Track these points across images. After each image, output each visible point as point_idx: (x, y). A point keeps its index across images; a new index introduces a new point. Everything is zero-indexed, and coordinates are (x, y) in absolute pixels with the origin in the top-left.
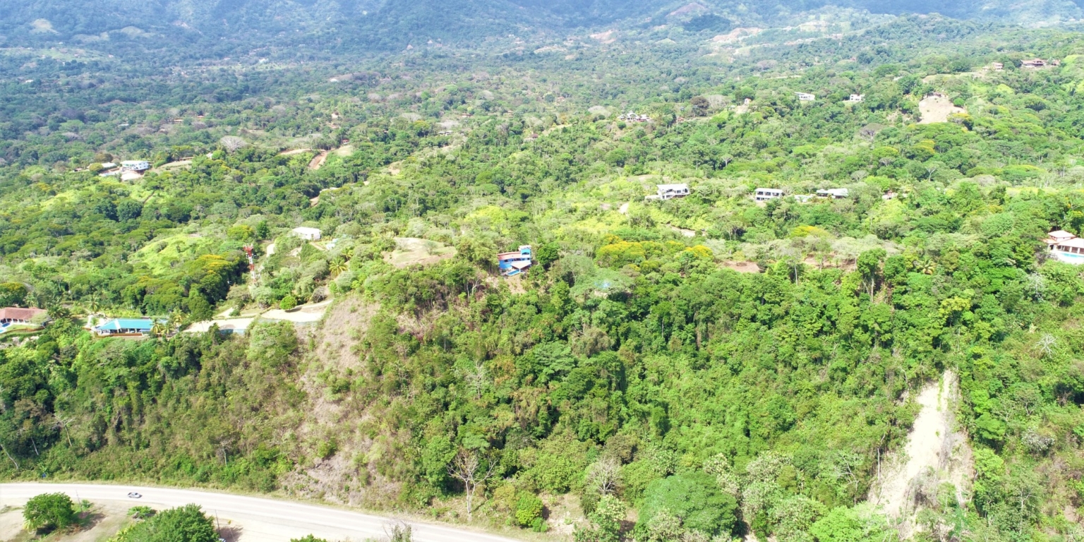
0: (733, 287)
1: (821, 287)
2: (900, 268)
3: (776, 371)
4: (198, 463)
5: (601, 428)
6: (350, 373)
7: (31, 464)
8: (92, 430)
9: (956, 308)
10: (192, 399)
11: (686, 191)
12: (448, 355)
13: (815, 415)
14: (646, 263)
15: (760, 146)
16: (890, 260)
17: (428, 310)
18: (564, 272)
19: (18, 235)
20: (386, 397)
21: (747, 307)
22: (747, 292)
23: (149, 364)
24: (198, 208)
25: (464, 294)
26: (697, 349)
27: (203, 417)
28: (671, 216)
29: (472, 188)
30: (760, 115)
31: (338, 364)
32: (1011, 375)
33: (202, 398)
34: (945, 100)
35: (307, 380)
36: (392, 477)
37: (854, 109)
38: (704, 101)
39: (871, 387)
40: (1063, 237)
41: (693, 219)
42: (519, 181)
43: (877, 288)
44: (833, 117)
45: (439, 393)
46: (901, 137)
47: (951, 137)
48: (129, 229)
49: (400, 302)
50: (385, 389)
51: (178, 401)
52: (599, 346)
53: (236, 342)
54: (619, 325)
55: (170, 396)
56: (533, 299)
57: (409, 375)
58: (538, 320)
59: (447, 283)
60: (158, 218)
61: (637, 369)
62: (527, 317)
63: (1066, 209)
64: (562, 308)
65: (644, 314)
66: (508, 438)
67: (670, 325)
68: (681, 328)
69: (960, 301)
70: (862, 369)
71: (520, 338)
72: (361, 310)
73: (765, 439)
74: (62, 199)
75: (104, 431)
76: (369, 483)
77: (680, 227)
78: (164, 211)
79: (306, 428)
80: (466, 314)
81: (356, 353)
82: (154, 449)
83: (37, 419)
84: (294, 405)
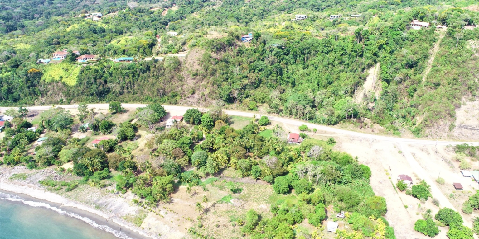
0: (317, 43)
1: (344, 41)
2: (367, 33)
3: (328, 68)
4: (153, 98)
5: (274, 85)
6: (197, 71)
8: (120, 88)
9: (381, 43)
10: (149, 79)
11: (306, 17)
12: (227, 65)
13: (339, 79)
14: (289, 37)
16: (365, 31)
17: (220, 52)
18: (263, 40)
19: (66, 39)
20: (209, 76)
21: (321, 49)
22: (321, 44)
23: (134, 69)
24: (125, 29)
25: (231, 47)
26: (305, 63)
27: (153, 85)
28: (300, 26)
29: (227, 20)
31: (193, 68)
32: (394, 62)
33: (152, 79)
35: (183, 73)
36: (213, 98)
39: (355, 69)
40: (416, 22)
41: (307, 27)
42: (244, 18)
43: (360, 41)
45: (225, 75)
48: (103, 37)
49: (212, 49)
50: (209, 74)
51: (145, 80)
52: (274, 62)
53: (160, 63)
54: (280, 56)
55: (142, 79)
56: (253, 49)
57: (216, 70)
58: (255, 54)
59: (226, 43)
60: (112, 33)
61: (286, 69)
62: (251, 54)
63: (419, 13)
64: (262, 51)
65: (288, 54)
66: (246, 88)
67: (296, 56)
68: (300, 56)
69: (383, 41)
70: (353, 64)
71: (249, 60)
72: (199, 52)
73: (324, 87)
74: (74, 27)
75: (123, 89)
76: (205, 101)
77: (303, 30)
78: (114, 30)
79: (185, 87)
80: (232, 53)
81: (199, 65)
82: (139, 94)
83: (103, 85)
84: (181, 80)
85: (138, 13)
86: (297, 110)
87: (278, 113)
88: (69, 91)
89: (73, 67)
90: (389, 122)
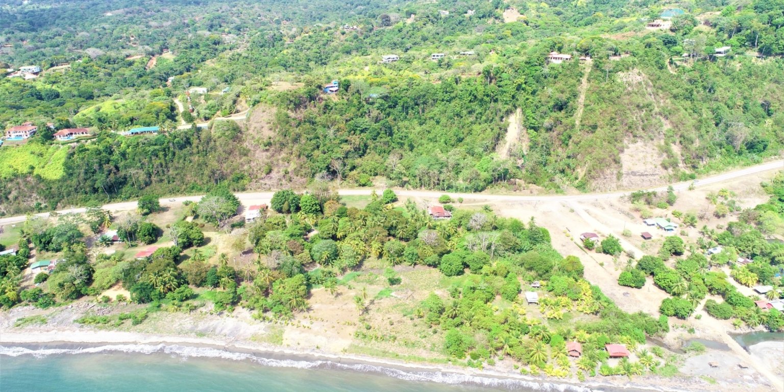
0: (433, 89)
1: (469, 84)
2: (498, 71)
3: (454, 120)
4: (203, 186)
5: (386, 150)
6: (270, 138)
7: (115, 196)
8: (145, 176)
9: (518, 83)
10: (192, 158)
11: (397, 58)
12: (314, 127)
13: (472, 134)
14: (391, 84)
15: (425, 39)
16: (495, 68)
17: (299, 109)
18: (355, 90)
20: (291, 145)
21: (440, 96)
22: (439, 90)
23: (165, 145)
25: (313, 102)
26: (421, 117)
28: (392, 70)
30: (421, 23)
31: (262, 135)
32: (539, 104)
33: (197, 158)
34: (515, 11)
35: (248, 144)
36: (302, 176)
37: (470, 18)
38: (387, 17)
39: (491, 118)
40: (555, 54)
41: (403, 71)
43: (491, 81)
44: (460, 23)
45: (314, 142)
46: (496, 30)
47: (519, 29)
48: (60, 104)
49: (287, 105)
50: (290, 141)
51: (185, 160)
52: (379, 119)
53: (206, 132)
54: (385, 110)
55: (180, 158)
56: (344, 102)
57: (299, 136)
58: (350, 110)
59: (304, 96)
60: (74, 97)
61: (396, 128)
62: (344, 109)
63: (555, 44)
64: (359, 105)
65: (395, 106)
66: (349, 156)
67: (407, 108)
68: (413, 108)
69: (521, 80)
70: (488, 112)
71: (344, 117)
72: (268, 111)
73: (453, 146)
75: (150, 177)
76: (291, 181)
78: (74, 93)
79: (254, 164)
80: (316, 110)
81: (271, 129)
82: (177, 182)
83: (115, 173)
84: (246, 155)
85: (107, 65)
86: (429, 177)
87: (403, 186)
88: (51, 188)
89: (50, 150)
90: (547, 179)
